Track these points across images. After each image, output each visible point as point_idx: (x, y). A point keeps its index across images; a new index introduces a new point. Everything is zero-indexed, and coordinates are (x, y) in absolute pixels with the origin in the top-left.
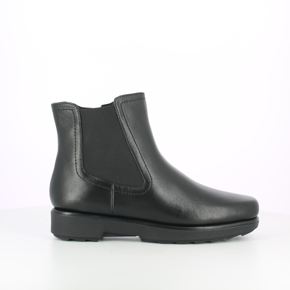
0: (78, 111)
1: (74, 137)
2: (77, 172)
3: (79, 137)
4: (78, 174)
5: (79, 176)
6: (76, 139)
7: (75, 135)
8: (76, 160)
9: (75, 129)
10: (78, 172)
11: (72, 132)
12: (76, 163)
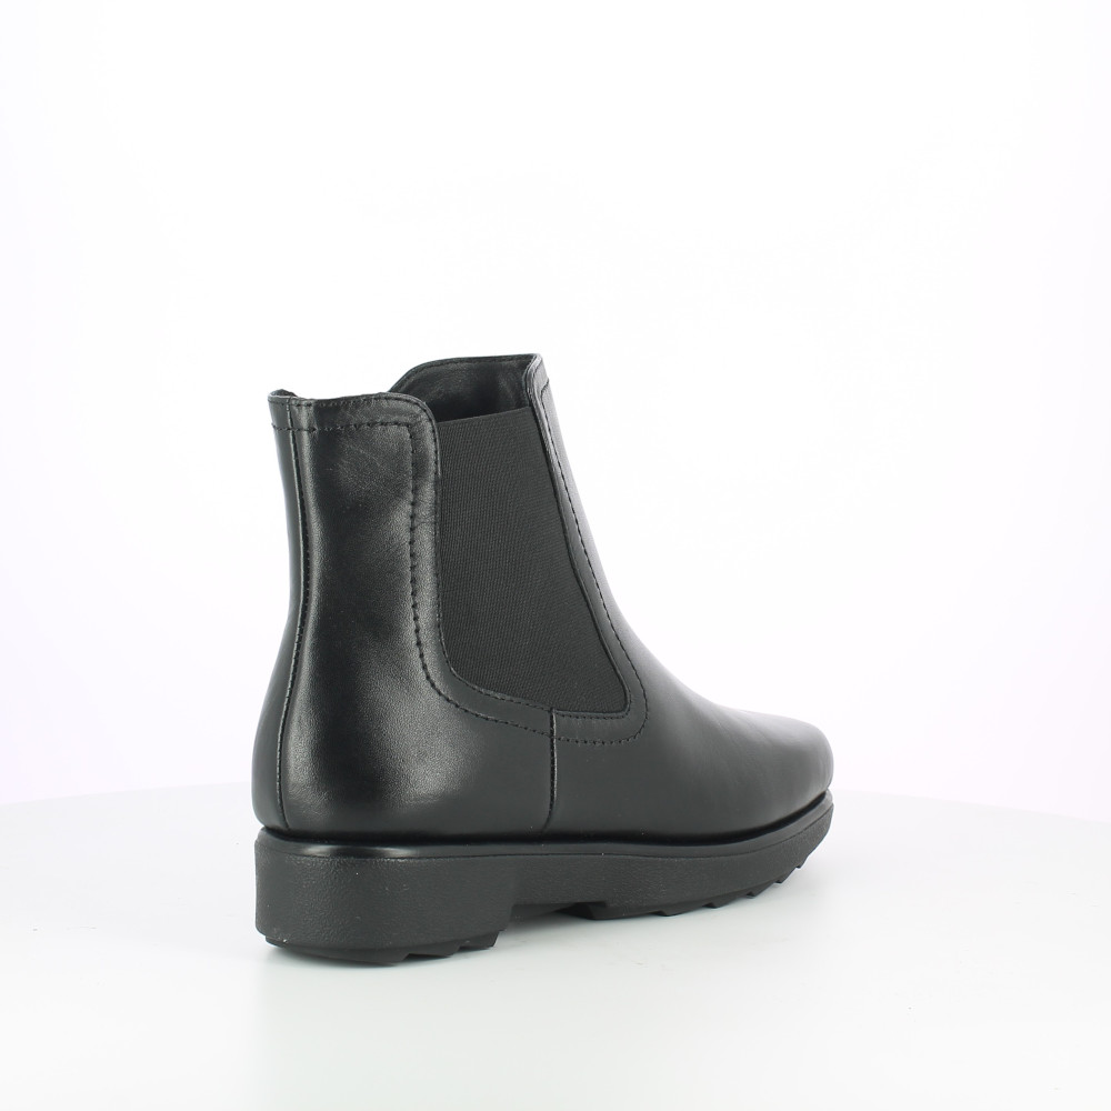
0: (434, 431)
1: (406, 537)
2: (428, 678)
3: (426, 536)
4: (433, 685)
5: (440, 693)
6: (417, 542)
7: (412, 529)
8: (417, 631)
9: (413, 504)
10: (433, 678)
11: (400, 518)
12: (419, 644)
